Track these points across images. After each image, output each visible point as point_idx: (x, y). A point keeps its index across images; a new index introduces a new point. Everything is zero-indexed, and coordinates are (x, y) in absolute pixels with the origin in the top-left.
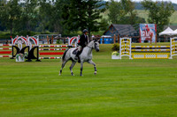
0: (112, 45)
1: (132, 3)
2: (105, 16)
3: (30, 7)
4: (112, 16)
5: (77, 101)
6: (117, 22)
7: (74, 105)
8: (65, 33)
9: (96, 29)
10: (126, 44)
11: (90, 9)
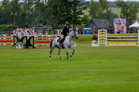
0: (92, 36)
1: (108, 3)
2: (86, 12)
3: (28, 5)
4: (92, 13)
5: (64, 80)
6: (96, 18)
7: (62, 83)
8: (55, 26)
9: (79, 23)
10: (103, 35)
11: (75, 7)
